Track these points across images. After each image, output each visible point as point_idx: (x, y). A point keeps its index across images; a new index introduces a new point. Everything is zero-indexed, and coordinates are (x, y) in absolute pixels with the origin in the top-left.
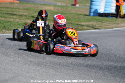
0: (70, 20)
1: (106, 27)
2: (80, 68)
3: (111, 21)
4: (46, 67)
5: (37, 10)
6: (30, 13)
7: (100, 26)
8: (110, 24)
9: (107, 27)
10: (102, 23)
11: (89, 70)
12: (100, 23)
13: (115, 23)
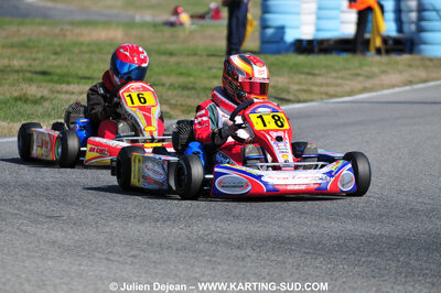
0: (189, 75)
1: (326, 94)
2: (241, 253)
3: (346, 69)
4: (107, 259)
5: (60, 46)
6: (34, 60)
7: (305, 91)
8: (342, 78)
9: (331, 90)
10: (310, 77)
11: (274, 257)
12: (303, 76)
13: (358, 75)
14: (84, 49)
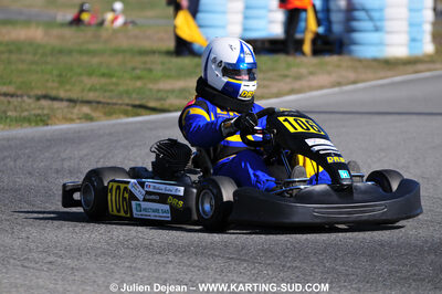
2: (162, 259)
3: (273, 70)
11: (196, 263)
13: (286, 76)
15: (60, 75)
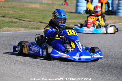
2: (67, 66)
5: (23, 8)
14: (29, 9)
15: (43, 17)
